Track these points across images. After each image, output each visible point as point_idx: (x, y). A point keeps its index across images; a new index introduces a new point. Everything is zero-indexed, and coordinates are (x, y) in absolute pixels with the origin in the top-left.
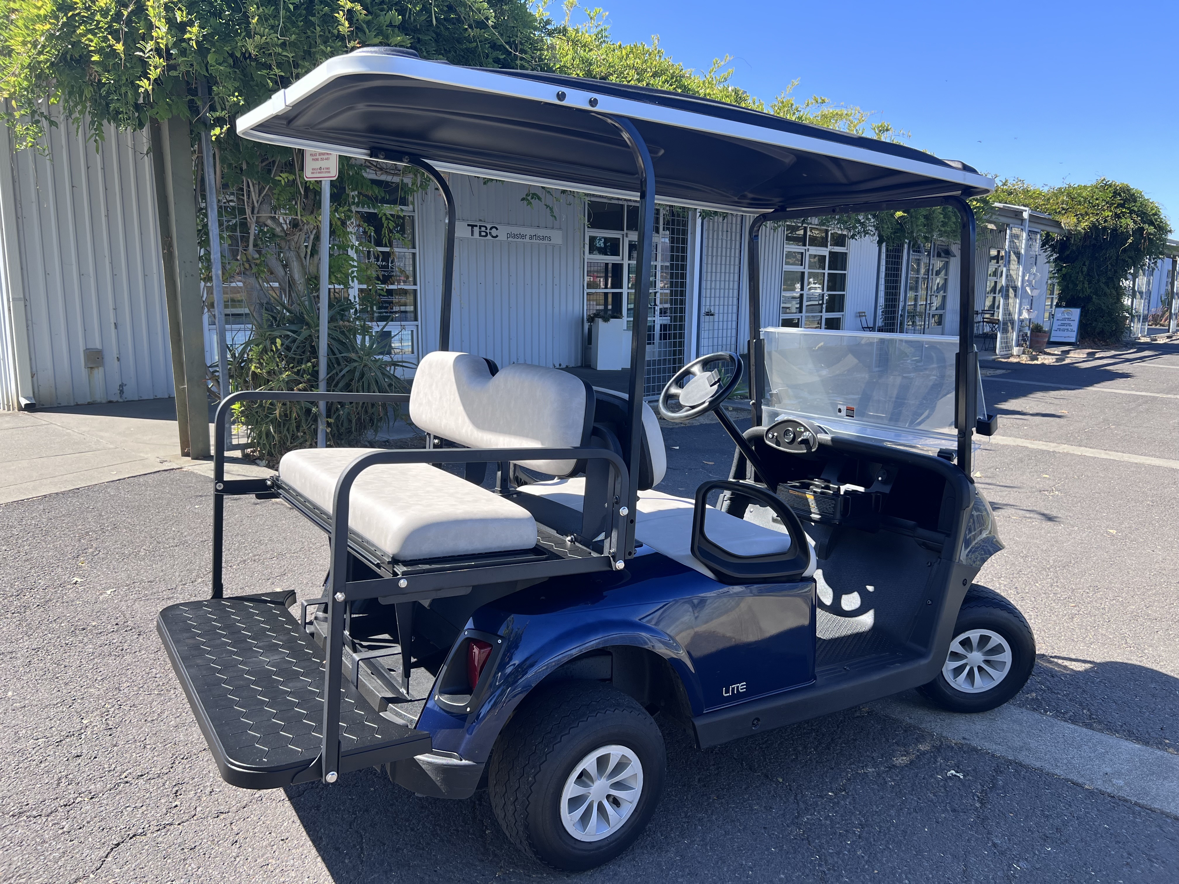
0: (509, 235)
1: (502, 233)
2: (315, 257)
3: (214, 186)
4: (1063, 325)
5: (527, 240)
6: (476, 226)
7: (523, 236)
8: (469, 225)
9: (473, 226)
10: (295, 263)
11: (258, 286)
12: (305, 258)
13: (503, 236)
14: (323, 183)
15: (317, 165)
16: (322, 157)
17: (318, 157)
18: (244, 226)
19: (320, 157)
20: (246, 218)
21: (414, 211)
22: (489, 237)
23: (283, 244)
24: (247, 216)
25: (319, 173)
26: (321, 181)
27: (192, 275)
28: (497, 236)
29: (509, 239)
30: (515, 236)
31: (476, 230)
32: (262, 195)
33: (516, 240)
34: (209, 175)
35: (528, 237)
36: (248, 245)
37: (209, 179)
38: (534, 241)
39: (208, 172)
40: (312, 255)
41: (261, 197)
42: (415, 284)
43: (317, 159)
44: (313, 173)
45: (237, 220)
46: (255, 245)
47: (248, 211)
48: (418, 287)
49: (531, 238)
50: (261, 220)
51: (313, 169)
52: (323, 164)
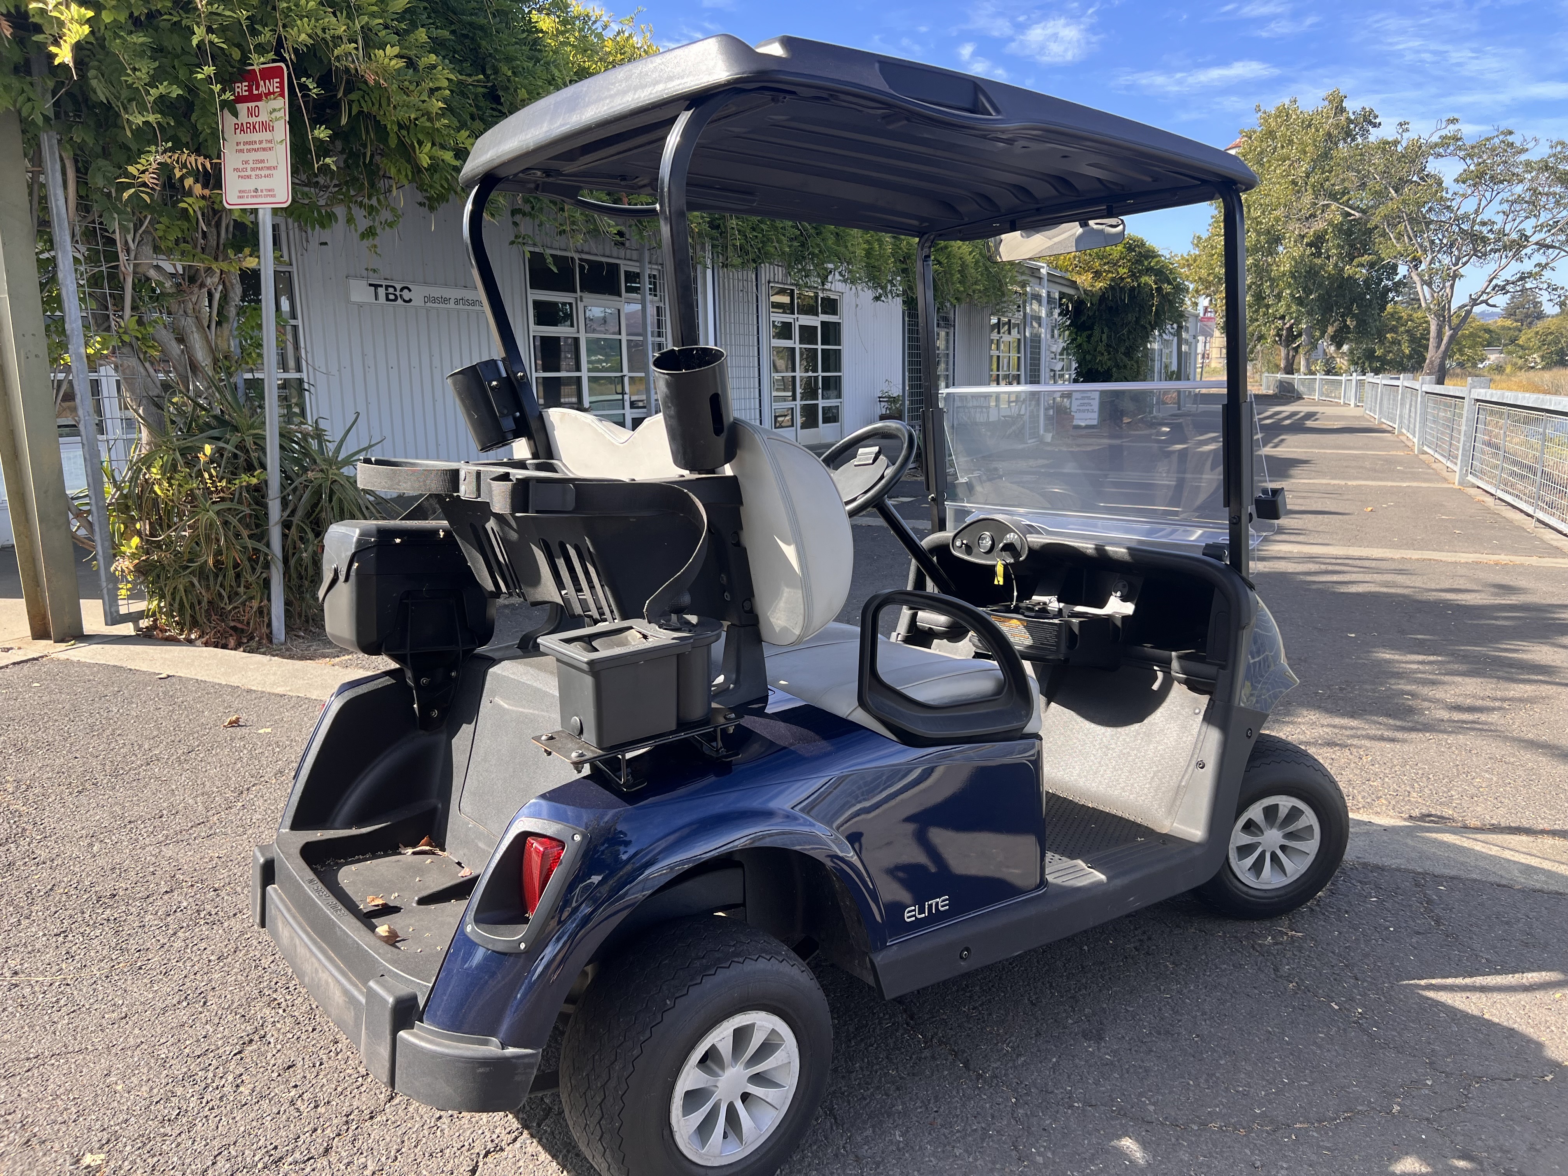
0: (428, 299)
1: (417, 294)
2: (225, 325)
3: (65, 216)
4: (1083, 405)
5: (452, 305)
6: (381, 286)
7: (446, 300)
8: (371, 285)
9: (376, 286)
10: (196, 335)
11: (142, 370)
12: (209, 327)
13: (418, 301)
14: (261, 212)
15: (249, 185)
16: (258, 172)
17: (249, 173)
18: (115, 279)
19: (253, 173)
20: (117, 267)
21: (291, 264)
22: (399, 301)
23: (174, 307)
24: (121, 263)
25: (253, 197)
26: (257, 210)
27: (36, 356)
28: (410, 300)
29: (428, 304)
30: (435, 300)
31: (381, 291)
32: (140, 231)
33: (436, 305)
34: (56, 200)
35: (452, 301)
36: (123, 310)
37: (57, 206)
38: (461, 306)
39: (55, 195)
40: (219, 324)
41: (138, 235)
42: (299, 369)
43: (249, 177)
44: (240, 197)
45: (104, 268)
46: (134, 308)
47: (122, 256)
48: (304, 376)
49: (457, 302)
50: (140, 270)
51: (240, 192)
52: (263, 184)
